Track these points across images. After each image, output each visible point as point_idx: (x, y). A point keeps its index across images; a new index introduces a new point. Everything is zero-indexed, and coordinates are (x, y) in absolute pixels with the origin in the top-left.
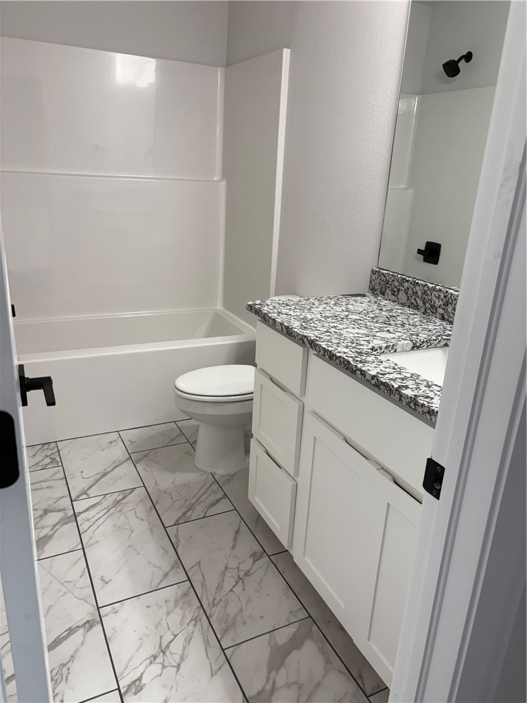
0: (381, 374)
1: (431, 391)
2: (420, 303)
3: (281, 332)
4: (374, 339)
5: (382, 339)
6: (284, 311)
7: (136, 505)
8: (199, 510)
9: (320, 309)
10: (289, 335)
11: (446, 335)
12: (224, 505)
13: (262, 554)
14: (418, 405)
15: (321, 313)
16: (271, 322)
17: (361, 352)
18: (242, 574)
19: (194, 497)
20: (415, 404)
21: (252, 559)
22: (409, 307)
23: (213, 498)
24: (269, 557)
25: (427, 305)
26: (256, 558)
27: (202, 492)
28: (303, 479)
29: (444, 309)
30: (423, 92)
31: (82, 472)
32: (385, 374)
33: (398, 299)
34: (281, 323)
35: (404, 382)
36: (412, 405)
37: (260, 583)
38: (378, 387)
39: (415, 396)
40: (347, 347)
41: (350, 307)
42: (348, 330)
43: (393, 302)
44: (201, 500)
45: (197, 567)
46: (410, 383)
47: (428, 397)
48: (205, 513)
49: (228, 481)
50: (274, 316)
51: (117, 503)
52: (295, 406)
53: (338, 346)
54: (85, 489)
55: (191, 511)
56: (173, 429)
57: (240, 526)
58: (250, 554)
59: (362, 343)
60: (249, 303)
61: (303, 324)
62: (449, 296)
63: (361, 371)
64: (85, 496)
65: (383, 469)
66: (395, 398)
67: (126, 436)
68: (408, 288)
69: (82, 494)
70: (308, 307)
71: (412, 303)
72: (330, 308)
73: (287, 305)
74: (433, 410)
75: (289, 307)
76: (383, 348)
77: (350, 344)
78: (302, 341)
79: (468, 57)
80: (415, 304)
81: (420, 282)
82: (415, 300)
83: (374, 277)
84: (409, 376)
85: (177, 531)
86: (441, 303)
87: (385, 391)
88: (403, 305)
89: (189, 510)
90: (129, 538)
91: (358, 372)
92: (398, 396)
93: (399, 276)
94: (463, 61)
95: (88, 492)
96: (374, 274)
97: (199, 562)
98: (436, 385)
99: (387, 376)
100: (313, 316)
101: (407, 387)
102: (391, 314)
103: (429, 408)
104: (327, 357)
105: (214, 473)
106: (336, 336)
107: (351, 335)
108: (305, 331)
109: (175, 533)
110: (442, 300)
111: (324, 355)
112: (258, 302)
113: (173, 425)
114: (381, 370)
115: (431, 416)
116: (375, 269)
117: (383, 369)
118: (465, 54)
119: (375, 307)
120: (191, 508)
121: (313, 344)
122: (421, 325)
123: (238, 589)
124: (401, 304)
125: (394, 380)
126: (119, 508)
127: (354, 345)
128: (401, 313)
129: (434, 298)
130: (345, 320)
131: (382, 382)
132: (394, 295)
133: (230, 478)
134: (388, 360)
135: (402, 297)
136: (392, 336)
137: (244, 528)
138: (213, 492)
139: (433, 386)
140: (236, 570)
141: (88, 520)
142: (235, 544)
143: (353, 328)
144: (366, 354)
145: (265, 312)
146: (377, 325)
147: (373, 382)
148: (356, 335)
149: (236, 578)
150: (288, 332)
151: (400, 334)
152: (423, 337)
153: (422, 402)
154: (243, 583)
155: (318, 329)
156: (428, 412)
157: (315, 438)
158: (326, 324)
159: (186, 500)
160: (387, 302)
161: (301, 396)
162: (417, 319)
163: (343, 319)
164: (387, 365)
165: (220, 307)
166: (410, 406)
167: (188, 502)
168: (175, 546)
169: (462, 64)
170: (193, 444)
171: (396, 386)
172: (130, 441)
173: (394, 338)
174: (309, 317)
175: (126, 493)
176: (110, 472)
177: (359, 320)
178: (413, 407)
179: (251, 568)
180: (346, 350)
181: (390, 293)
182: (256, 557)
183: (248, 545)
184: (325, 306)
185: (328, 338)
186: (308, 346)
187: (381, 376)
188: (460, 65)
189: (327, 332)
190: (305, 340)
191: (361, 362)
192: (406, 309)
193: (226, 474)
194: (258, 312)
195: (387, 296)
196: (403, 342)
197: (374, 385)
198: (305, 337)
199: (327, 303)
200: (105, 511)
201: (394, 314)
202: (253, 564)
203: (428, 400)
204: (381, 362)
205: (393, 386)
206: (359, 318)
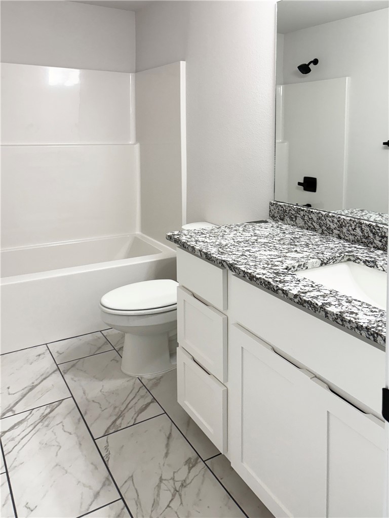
0: (302, 293)
1: (354, 306)
2: (317, 227)
3: (201, 257)
4: (286, 259)
5: (293, 259)
6: (200, 239)
7: (64, 417)
8: (128, 418)
9: (232, 235)
10: (209, 259)
11: (347, 252)
12: (154, 410)
13: (197, 459)
14: (345, 321)
15: (233, 239)
16: (190, 249)
17: (278, 273)
18: (178, 485)
19: (123, 403)
20: (342, 320)
21: (186, 467)
22: (307, 229)
23: (142, 403)
24: (204, 462)
25: (324, 227)
26: (191, 466)
27: (131, 396)
28: (233, 385)
29: (339, 230)
30: (285, 83)
31: (8, 388)
32: (306, 293)
33: (296, 223)
34: (199, 250)
35: (325, 299)
36: (339, 321)
37: (198, 494)
38: (302, 305)
39: (340, 312)
40: (264, 268)
41: (257, 232)
42: (260, 252)
43: (292, 225)
44: (130, 406)
45: (130, 482)
46: (331, 300)
47: (352, 313)
48: (135, 420)
49: (156, 384)
50: (193, 244)
51: (44, 417)
52: (219, 319)
53: (256, 268)
54: (11, 406)
55: (121, 418)
56: (99, 338)
57: (171, 430)
58: (183, 461)
59: (277, 263)
60: (169, 234)
61: (220, 249)
62: (342, 221)
63: (283, 290)
64: (10, 413)
65: (316, 377)
66: (320, 314)
67: (54, 348)
68: (304, 215)
69: (8, 411)
70: (221, 234)
71: (309, 227)
72: (240, 234)
73: (202, 234)
74: (362, 326)
75: (204, 236)
76: (296, 267)
77: (266, 266)
78: (221, 264)
79: (315, 62)
80: (312, 227)
81: (313, 210)
82: (312, 224)
83: (272, 208)
84: (329, 293)
85: (107, 442)
86: (336, 226)
87: (310, 308)
88: (302, 228)
89: (118, 418)
90: (57, 455)
91: (280, 291)
92: (324, 314)
93: (295, 207)
94: (312, 64)
95: (14, 409)
96: (272, 206)
97: (132, 476)
98: (355, 300)
99: (308, 294)
100: (227, 242)
101: (330, 304)
102: (294, 236)
103: (357, 324)
104: (248, 278)
105: (142, 377)
106: (252, 259)
107: (265, 257)
108: (223, 256)
109: (105, 444)
110: (336, 224)
111: (244, 277)
112: (176, 233)
113: (99, 334)
114: (301, 289)
115: (360, 331)
116: (272, 202)
117: (303, 288)
118: (313, 60)
119: (279, 231)
120: (121, 415)
121: (232, 267)
122: (323, 244)
123: (175, 504)
124: (300, 227)
125: (316, 298)
126: (46, 423)
127: (270, 266)
128: (302, 235)
129: (328, 222)
130: (256, 244)
131: (305, 301)
132: (292, 220)
133: (157, 382)
134: (305, 279)
135: (300, 221)
136: (301, 255)
137: (175, 433)
138: (142, 397)
139: (353, 301)
140: (171, 482)
141: (13, 439)
142: (168, 450)
143: (265, 250)
144: (283, 274)
145: (184, 241)
146: (285, 246)
147: (296, 300)
148: (269, 257)
149: (172, 490)
150: (208, 257)
151: (308, 254)
152: (328, 254)
153: (349, 318)
154: (180, 495)
155: (234, 253)
156: (357, 328)
157: (242, 348)
158: (240, 249)
159: (115, 408)
160: (287, 226)
161: (224, 310)
162: (317, 239)
163: (254, 242)
164: (305, 283)
165: (138, 232)
166: (337, 322)
167: (117, 410)
168: (106, 460)
169: (312, 66)
170: (119, 351)
171: (320, 304)
172: (58, 352)
173: (303, 257)
174: (224, 243)
175: (53, 406)
176: (37, 385)
177: (268, 243)
178: (341, 323)
179: (187, 477)
180: (264, 272)
181: (288, 219)
182: (191, 464)
183: (181, 451)
184: (235, 232)
185: (245, 261)
186: (228, 268)
187: (302, 295)
188: (310, 66)
189: (242, 255)
190: (224, 264)
191: (280, 282)
192: (305, 231)
193: (153, 377)
194: (177, 241)
195: (286, 221)
196: (312, 260)
197: (297, 303)
198: (224, 261)
199: (236, 230)
200: (31, 428)
201: (297, 236)
202: (189, 472)
203: (354, 315)
204: (299, 281)
205: (317, 304)
206: (267, 241)
